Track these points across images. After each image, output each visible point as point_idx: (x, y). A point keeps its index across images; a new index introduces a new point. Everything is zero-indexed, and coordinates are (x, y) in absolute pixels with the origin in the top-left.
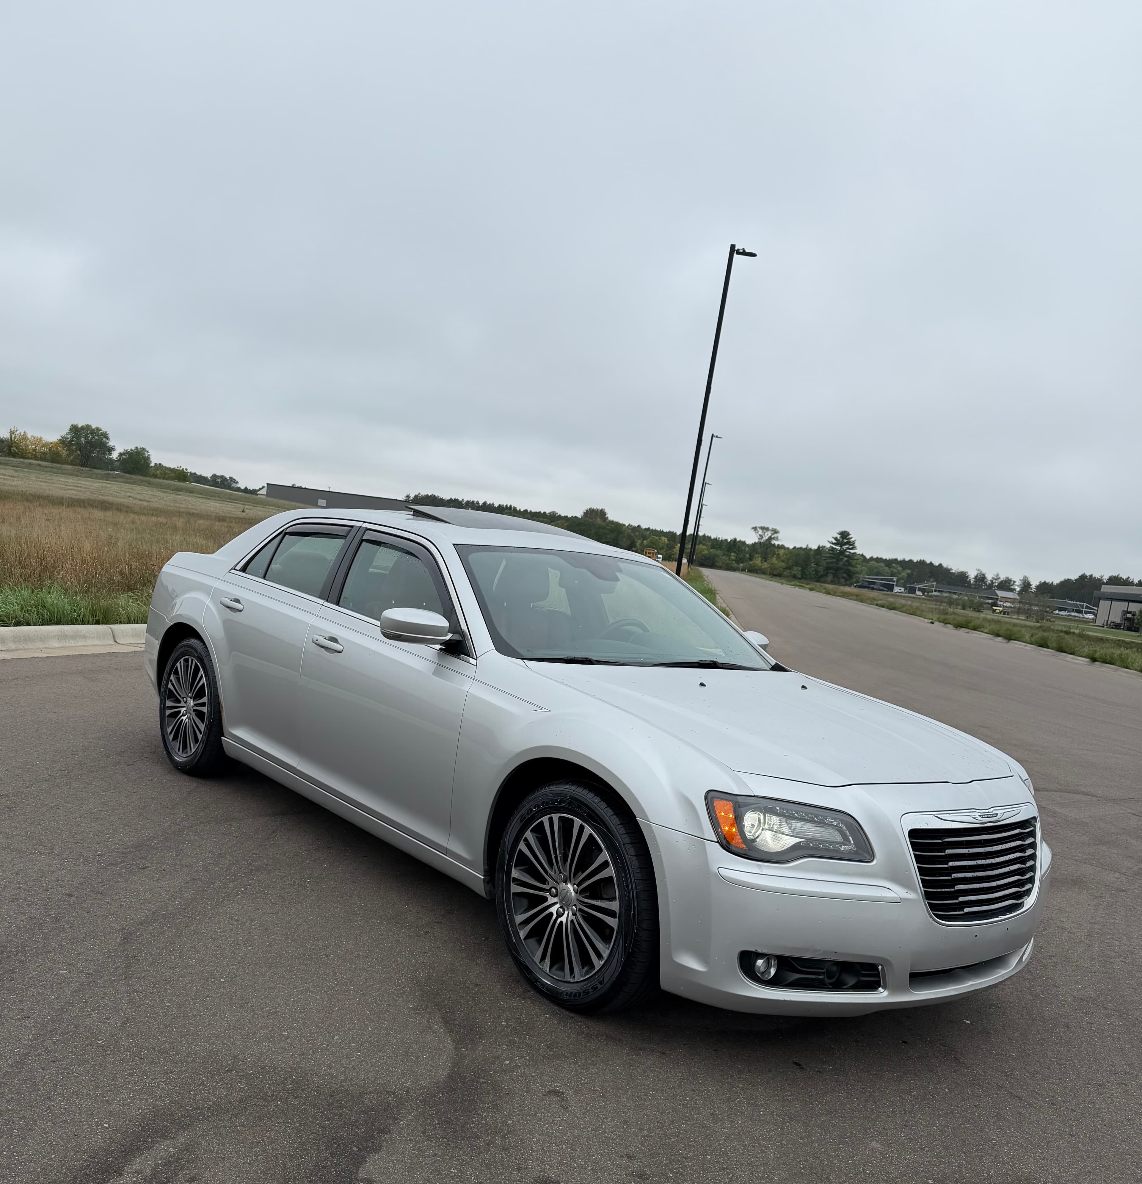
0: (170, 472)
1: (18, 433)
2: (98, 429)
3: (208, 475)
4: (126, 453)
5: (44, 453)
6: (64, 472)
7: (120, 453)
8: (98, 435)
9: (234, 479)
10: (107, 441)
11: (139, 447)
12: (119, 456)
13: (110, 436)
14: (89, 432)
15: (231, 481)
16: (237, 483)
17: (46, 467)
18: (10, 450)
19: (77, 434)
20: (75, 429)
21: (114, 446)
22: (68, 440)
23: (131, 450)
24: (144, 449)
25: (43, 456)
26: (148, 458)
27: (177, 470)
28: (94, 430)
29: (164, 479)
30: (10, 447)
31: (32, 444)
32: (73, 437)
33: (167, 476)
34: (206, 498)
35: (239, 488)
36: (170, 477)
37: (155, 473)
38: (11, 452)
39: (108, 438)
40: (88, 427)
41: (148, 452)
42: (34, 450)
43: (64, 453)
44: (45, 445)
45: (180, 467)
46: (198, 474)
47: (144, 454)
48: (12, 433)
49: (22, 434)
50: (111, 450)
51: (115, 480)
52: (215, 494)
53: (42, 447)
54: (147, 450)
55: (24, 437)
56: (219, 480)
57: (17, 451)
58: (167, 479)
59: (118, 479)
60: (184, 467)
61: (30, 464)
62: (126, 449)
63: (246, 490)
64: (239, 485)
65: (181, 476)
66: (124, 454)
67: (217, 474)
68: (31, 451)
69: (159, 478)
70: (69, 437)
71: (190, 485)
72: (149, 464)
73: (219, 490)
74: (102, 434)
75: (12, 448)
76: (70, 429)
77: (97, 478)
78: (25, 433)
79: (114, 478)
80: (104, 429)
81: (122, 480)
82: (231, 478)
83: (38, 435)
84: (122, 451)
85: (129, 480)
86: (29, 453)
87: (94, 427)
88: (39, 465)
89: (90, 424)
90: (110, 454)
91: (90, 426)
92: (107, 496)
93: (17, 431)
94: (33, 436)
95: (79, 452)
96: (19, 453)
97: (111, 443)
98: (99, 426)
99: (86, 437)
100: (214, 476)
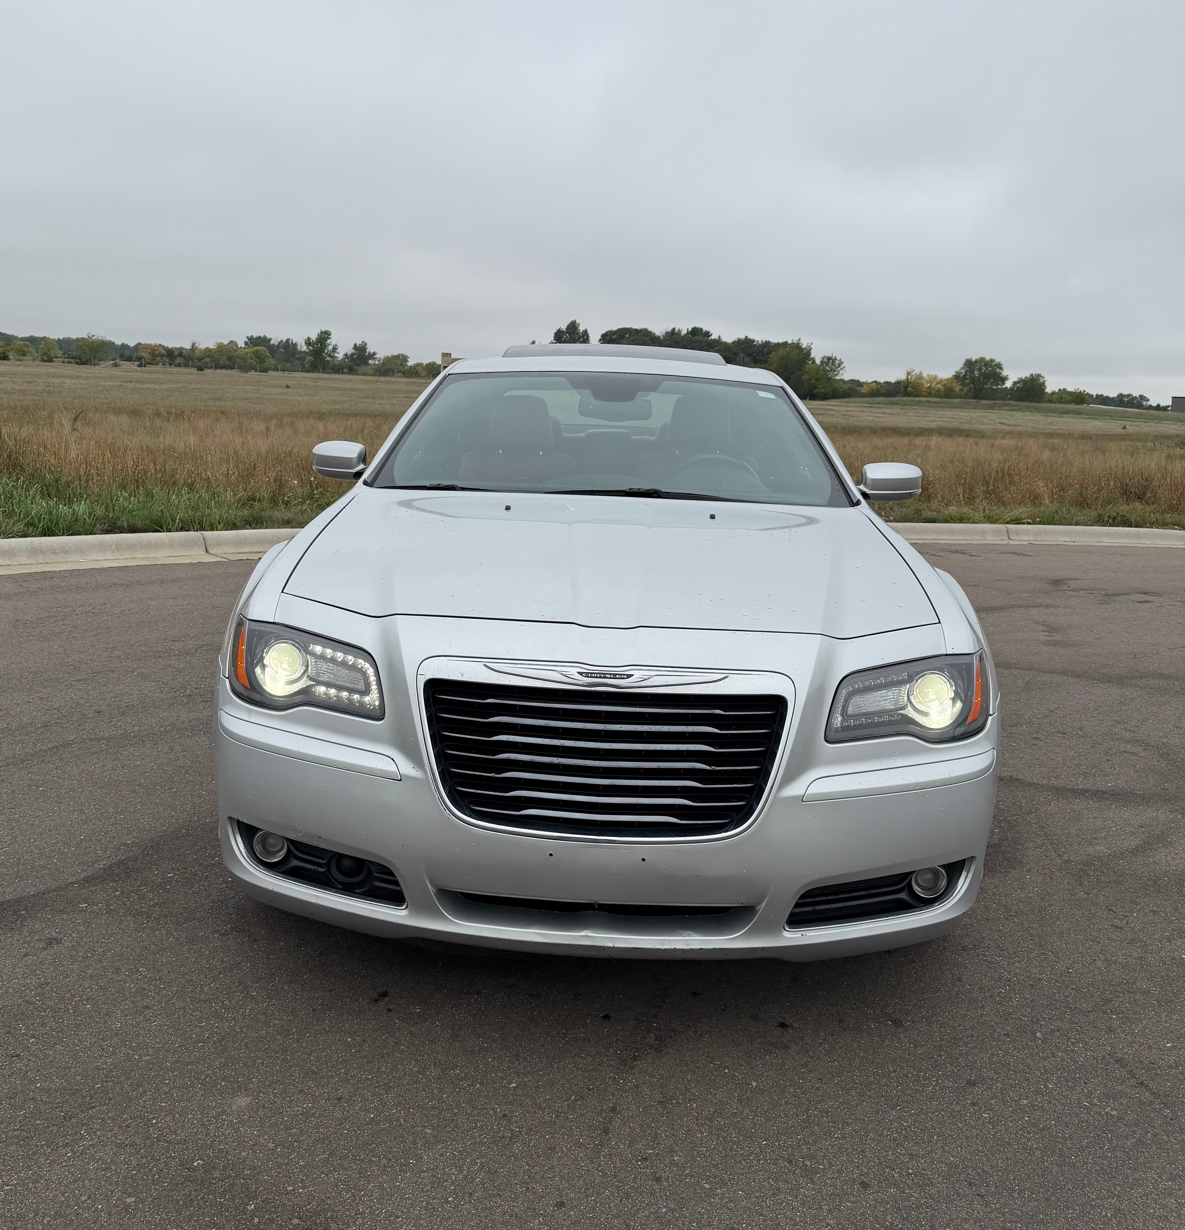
0: (1066, 396)
1: (914, 373)
2: (992, 361)
3: (1113, 394)
4: (1021, 381)
5: (939, 391)
6: (952, 405)
7: (1015, 382)
8: (991, 366)
9: (1145, 397)
10: (1001, 371)
11: (1034, 374)
12: (1013, 385)
13: (1004, 366)
14: (983, 364)
15: (1141, 399)
16: (1148, 400)
17: (935, 403)
18: (906, 391)
19: (970, 368)
20: (969, 364)
21: (1007, 376)
22: (962, 375)
23: (1026, 377)
24: (1039, 375)
25: (937, 393)
26: (1043, 384)
27: (1075, 393)
28: (988, 362)
29: (1060, 403)
30: (906, 387)
31: (927, 382)
32: (966, 372)
33: (1064, 400)
34: (1091, 418)
35: (1151, 405)
36: (1066, 401)
37: (1051, 399)
38: (907, 392)
39: (1001, 369)
40: (982, 359)
41: (1043, 377)
42: (930, 388)
43: (957, 388)
44: (940, 382)
45: (1078, 389)
46: (1105, 395)
47: (1039, 380)
48: (908, 374)
49: (918, 374)
50: (1004, 380)
51: (1001, 408)
52: (1106, 414)
53: (937, 384)
54: (1042, 375)
55: (920, 377)
56: (1126, 399)
57: (912, 391)
58: (1064, 403)
59: (1004, 408)
60: (1082, 389)
61: (920, 401)
62: (1020, 377)
63: (1158, 408)
64: (1149, 403)
65: (1080, 398)
66: (1018, 382)
67: (1124, 393)
68: (925, 389)
69: (1055, 403)
70: (963, 371)
71: (1088, 407)
72: (1044, 390)
73: (1120, 410)
74: (996, 365)
75: (908, 389)
76: (965, 364)
77: (982, 408)
78: (921, 374)
79: (1000, 406)
80: (998, 360)
81: (1008, 408)
82: (1141, 396)
83: (933, 373)
84: (1016, 380)
85: (1015, 408)
86: (924, 391)
87: (988, 358)
88: (928, 402)
89: (984, 356)
90: (1003, 384)
91: (984, 358)
92: (976, 424)
93: (913, 371)
94: (928, 375)
95: (972, 386)
96: (915, 393)
97: (1004, 373)
98: (993, 357)
99: (980, 370)
100: (1121, 395)
